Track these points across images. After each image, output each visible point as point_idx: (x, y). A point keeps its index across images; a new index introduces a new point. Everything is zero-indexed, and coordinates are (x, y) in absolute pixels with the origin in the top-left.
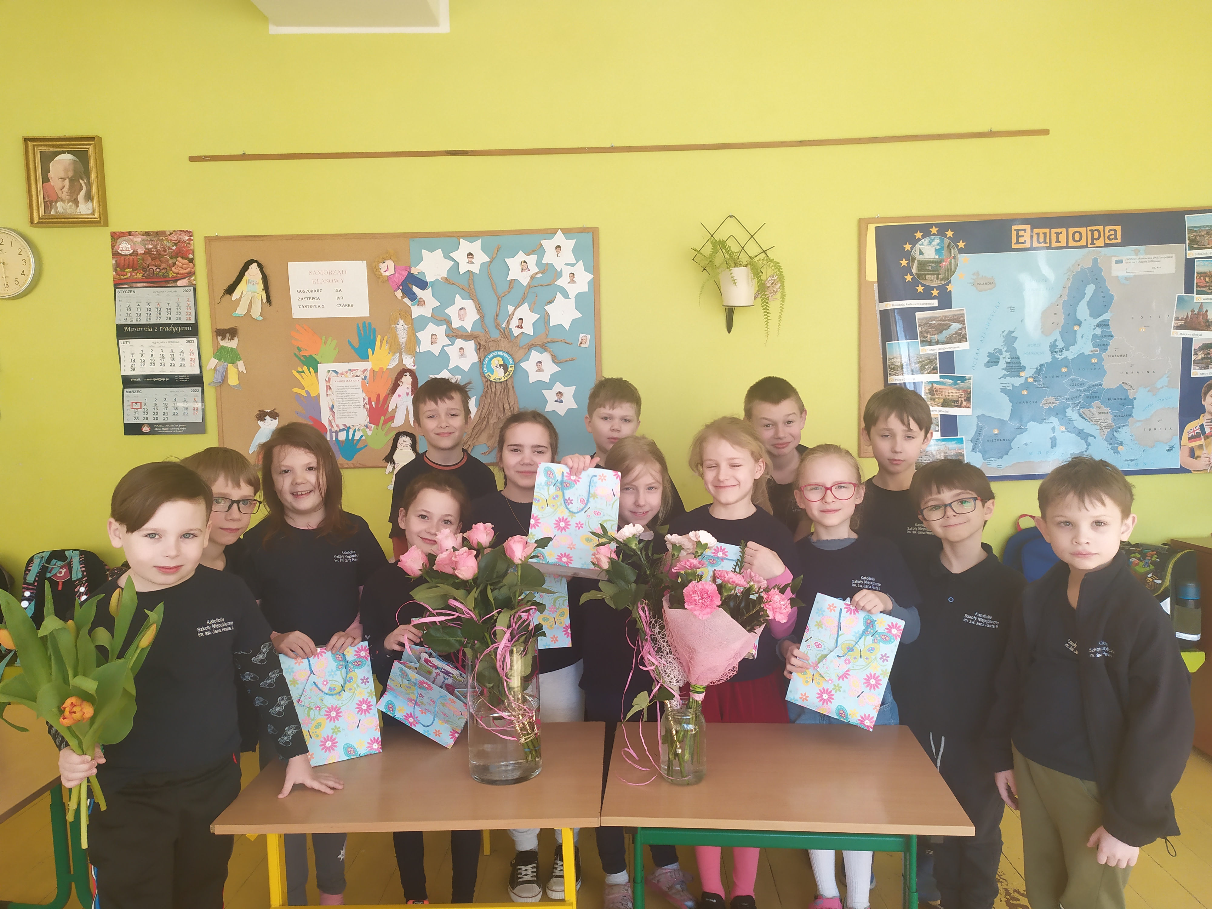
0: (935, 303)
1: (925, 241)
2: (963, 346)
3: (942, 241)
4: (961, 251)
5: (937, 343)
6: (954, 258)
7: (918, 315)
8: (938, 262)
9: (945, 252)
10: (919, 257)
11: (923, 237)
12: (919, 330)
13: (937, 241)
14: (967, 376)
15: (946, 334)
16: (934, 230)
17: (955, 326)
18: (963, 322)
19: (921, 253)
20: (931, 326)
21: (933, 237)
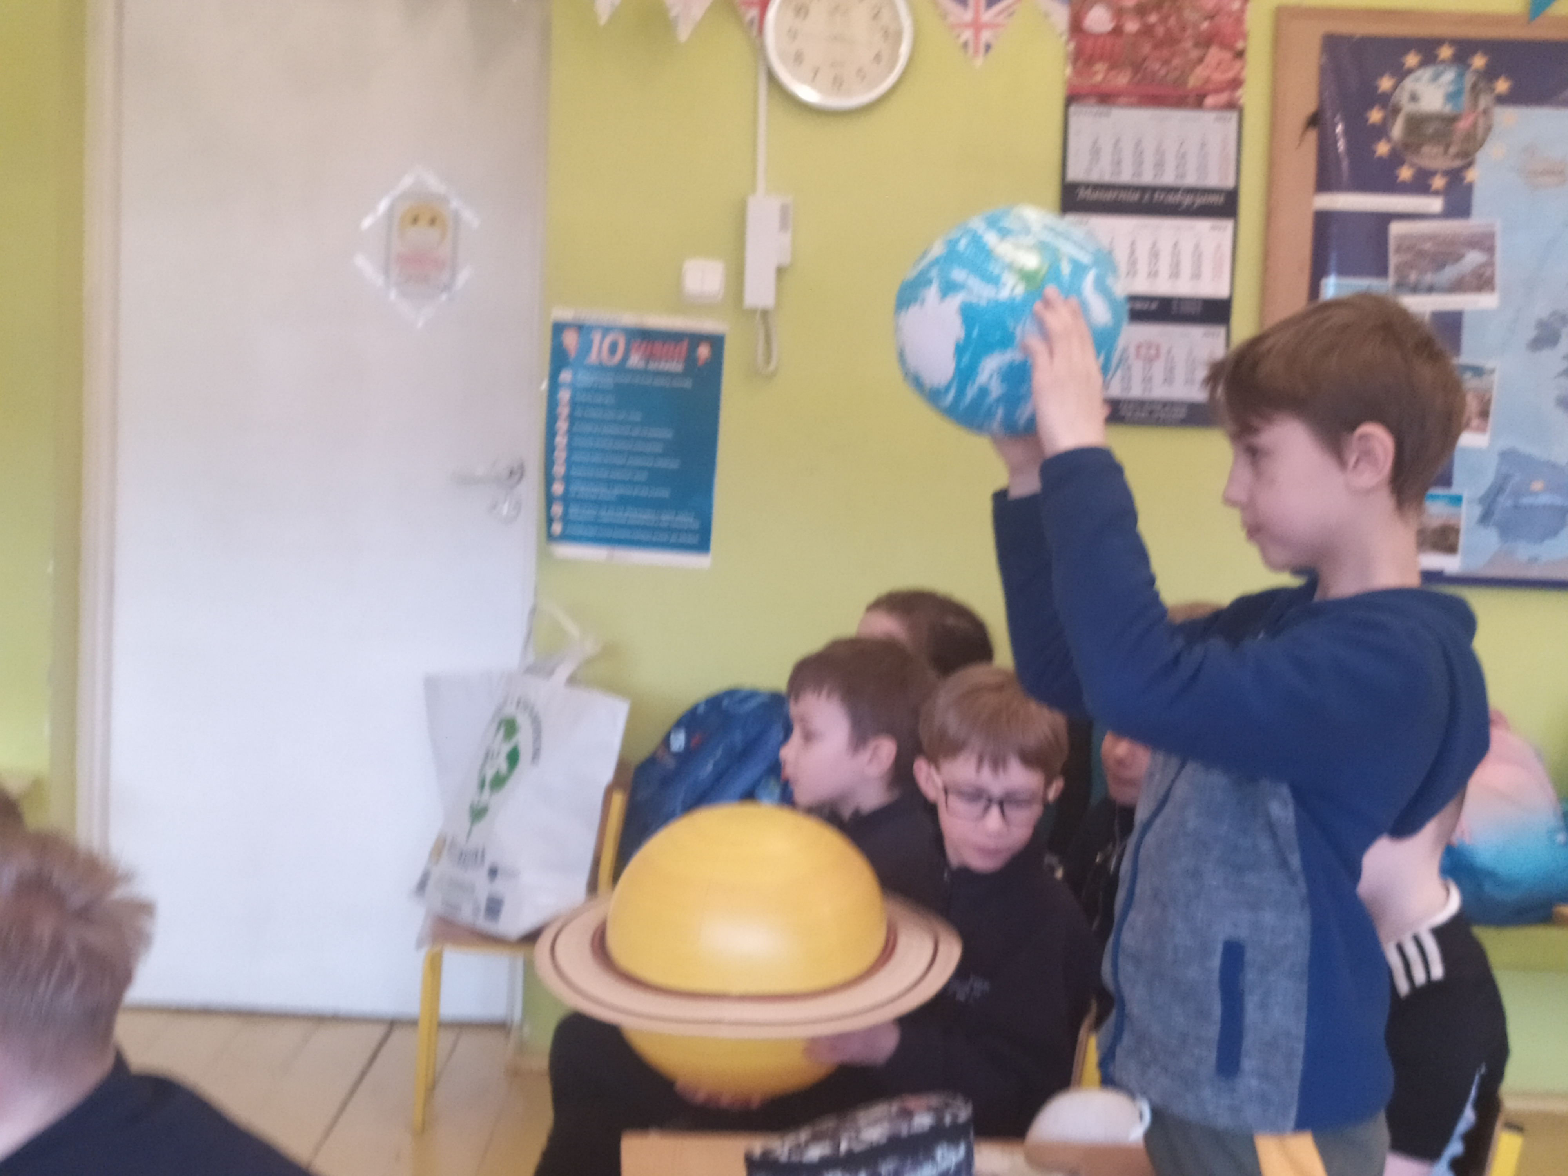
0: (1435, 204)
1: (1427, 73)
2: (1486, 301)
3: (1461, 76)
4: (1502, 100)
5: (1431, 289)
6: (1486, 112)
7: (1396, 229)
8: (1451, 120)
9: (1465, 99)
10: (1408, 107)
11: (1423, 64)
12: (1394, 260)
13: (1449, 76)
14: (1489, 364)
15: (1450, 273)
16: (1446, 52)
17: (1473, 258)
18: (1490, 250)
19: (1414, 98)
20: (1421, 254)
21: (1441, 68)
